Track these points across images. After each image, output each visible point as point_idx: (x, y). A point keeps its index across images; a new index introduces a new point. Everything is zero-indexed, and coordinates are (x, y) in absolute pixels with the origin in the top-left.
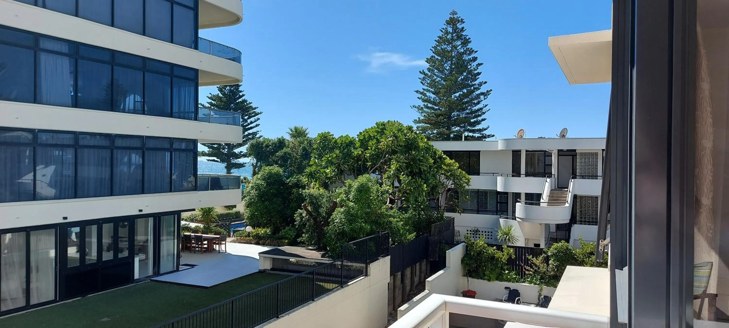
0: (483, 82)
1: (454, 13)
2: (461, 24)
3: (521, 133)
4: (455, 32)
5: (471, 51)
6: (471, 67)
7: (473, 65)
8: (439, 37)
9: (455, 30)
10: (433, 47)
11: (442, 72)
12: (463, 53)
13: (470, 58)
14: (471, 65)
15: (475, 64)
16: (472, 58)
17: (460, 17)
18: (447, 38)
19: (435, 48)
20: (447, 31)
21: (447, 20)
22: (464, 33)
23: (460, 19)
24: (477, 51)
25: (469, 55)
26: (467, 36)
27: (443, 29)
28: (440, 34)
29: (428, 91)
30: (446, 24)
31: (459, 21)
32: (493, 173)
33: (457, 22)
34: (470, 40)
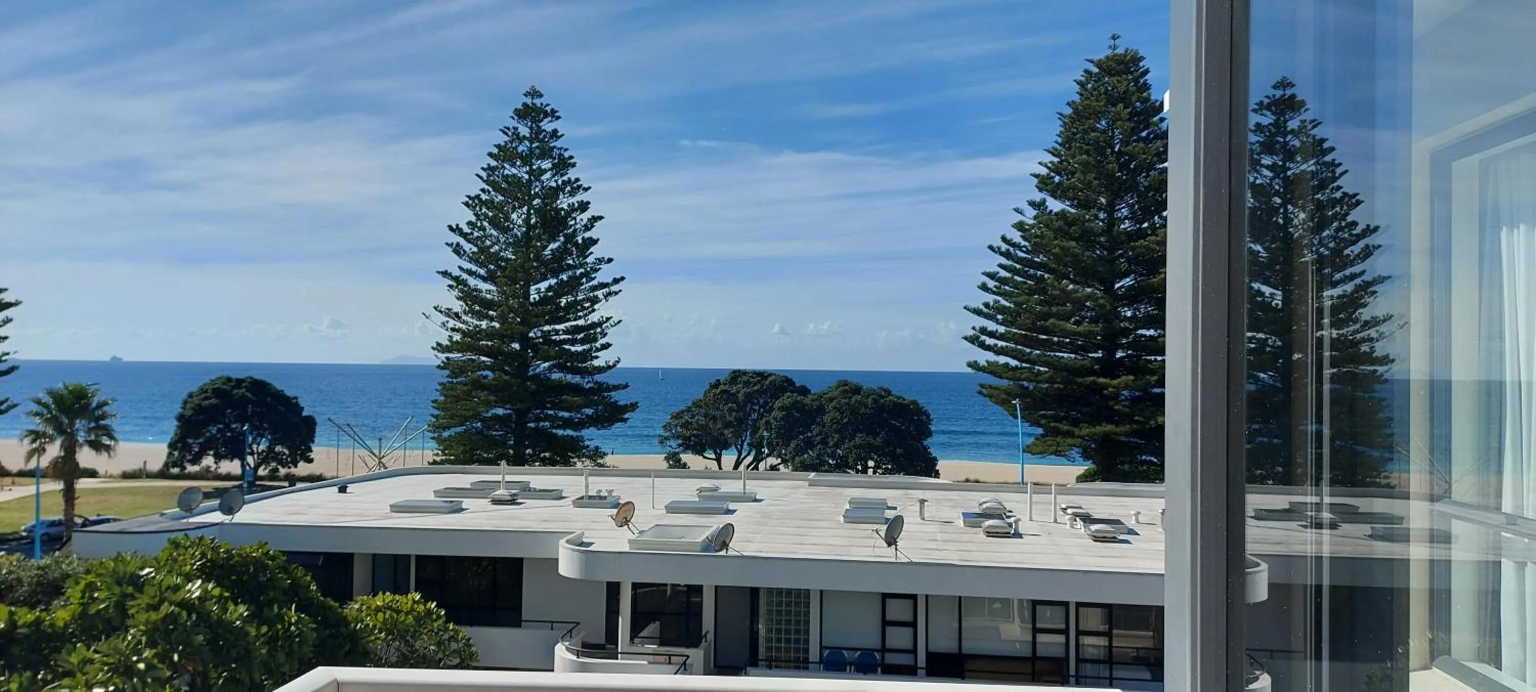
0: (603, 258)
1: (534, 93)
2: (551, 121)
3: (625, 511)
4: (537, 139)
5: (575, 187)
6: (576, 224)
7: (582, 220)
8: (498, 146)
9: (537, 133)
10: (483, 169)
11: (505, 230)
12: (557, 190)
13: (573, 204)
14: (576, 220)
15: (585, 217)
16: (576, 205)
17: (548, 105)
18: (517, 152)
19: (490, 169)
20: (518, 135)
21: (516, 109)
22: (558, 144)
23: (548, 109)
24: (589, 188)
25: (572, 193)
26: (566, 150)
27: (508, 129)
28: (502, 139)
29: (470, 273)
30: (516, 118)
31: (546, 115)
32: (552, 622)
33: (542, 116)
34: (572, 161)
